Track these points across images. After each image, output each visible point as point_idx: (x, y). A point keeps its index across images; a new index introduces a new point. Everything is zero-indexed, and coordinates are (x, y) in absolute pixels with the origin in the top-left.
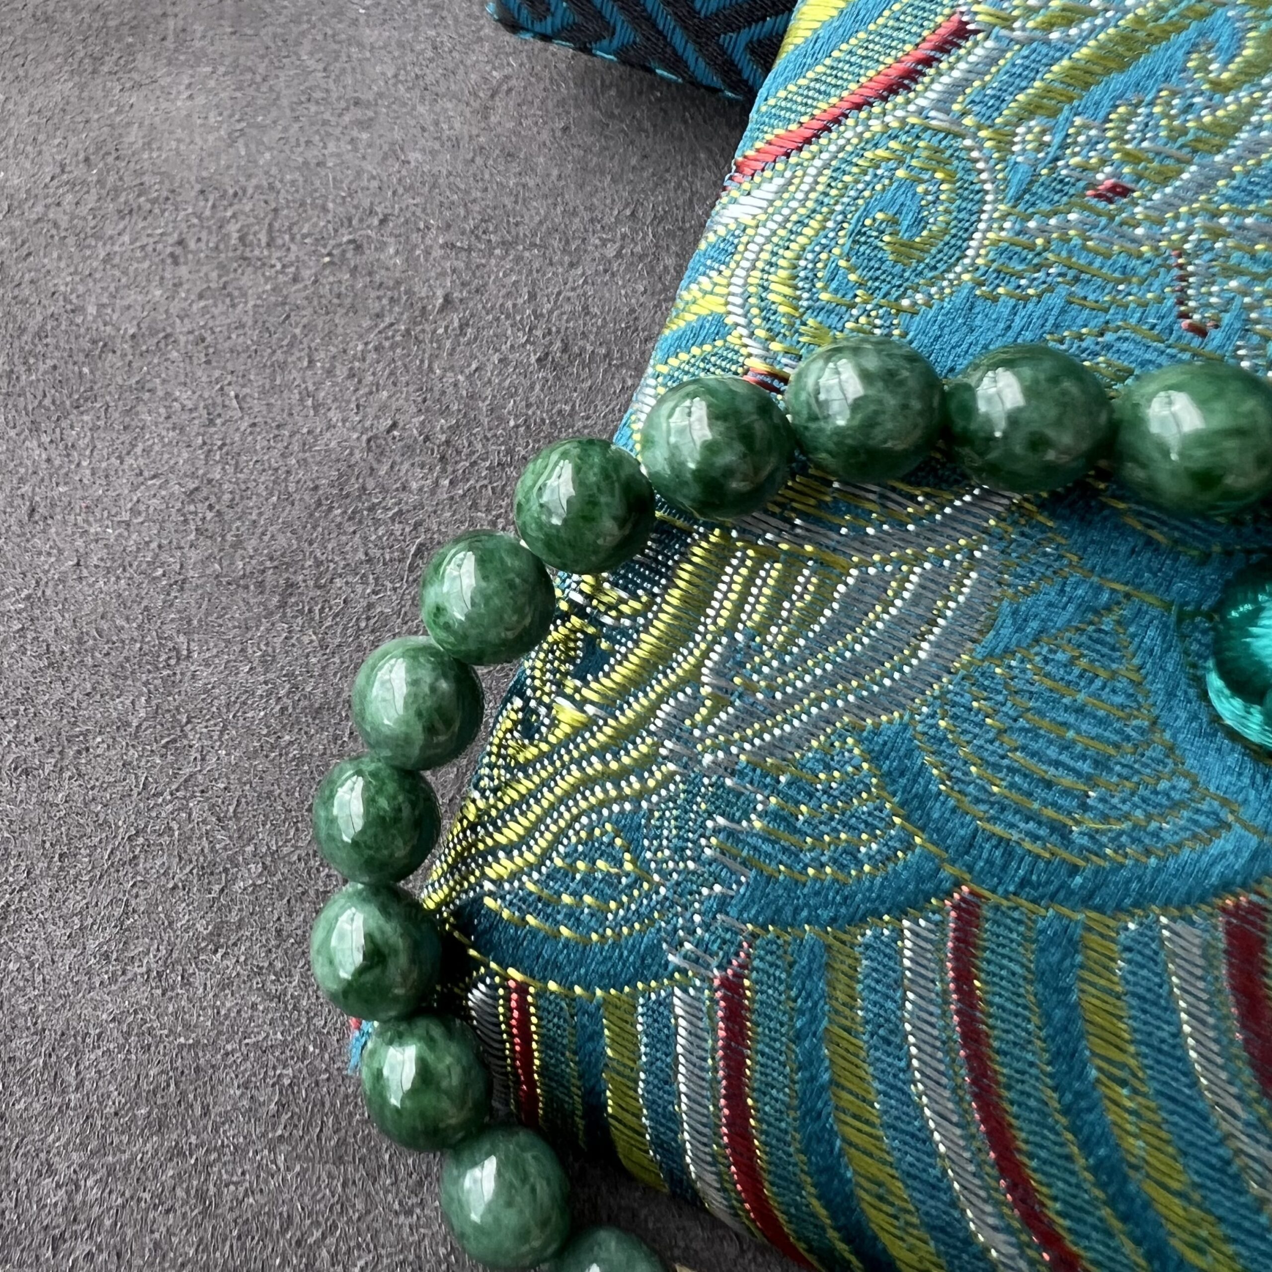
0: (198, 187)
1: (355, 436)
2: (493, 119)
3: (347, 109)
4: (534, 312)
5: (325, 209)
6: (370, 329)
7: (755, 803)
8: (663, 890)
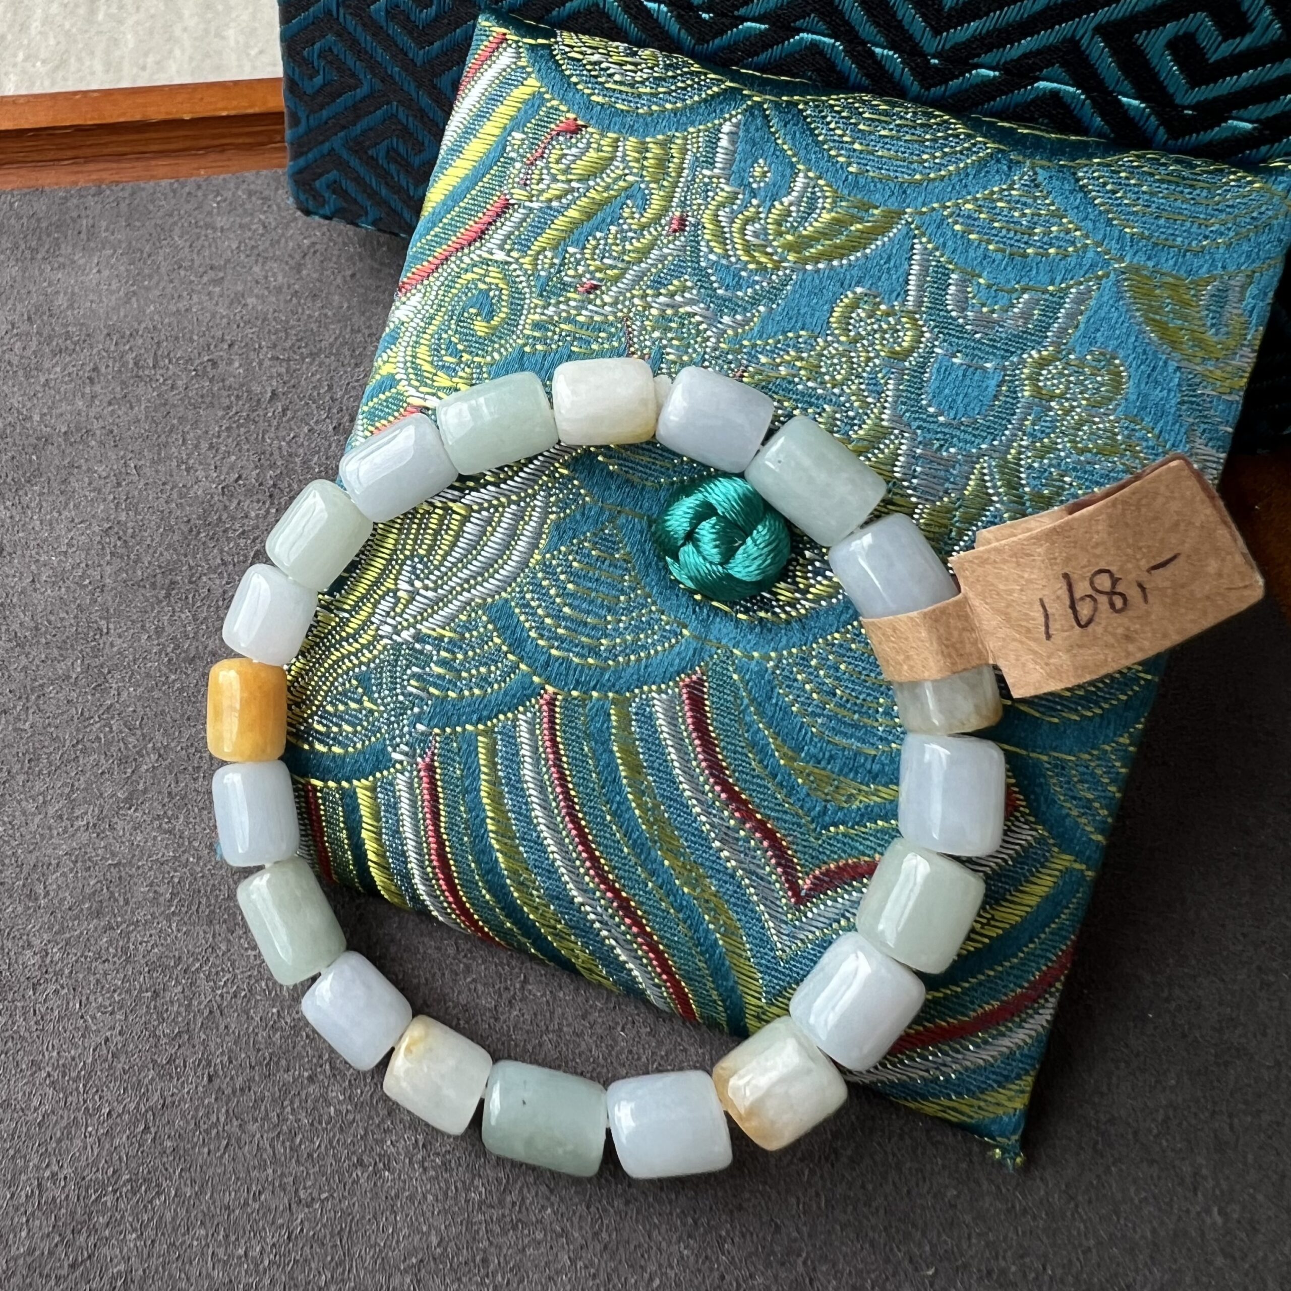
0: (105, 332)
1: (214, 486)
2: (304, 272)
3: (205, 272)
4: (332, 398)
5: (191, 340)
6: (223, 417)
7: (431, 656)
8: (385, 715)
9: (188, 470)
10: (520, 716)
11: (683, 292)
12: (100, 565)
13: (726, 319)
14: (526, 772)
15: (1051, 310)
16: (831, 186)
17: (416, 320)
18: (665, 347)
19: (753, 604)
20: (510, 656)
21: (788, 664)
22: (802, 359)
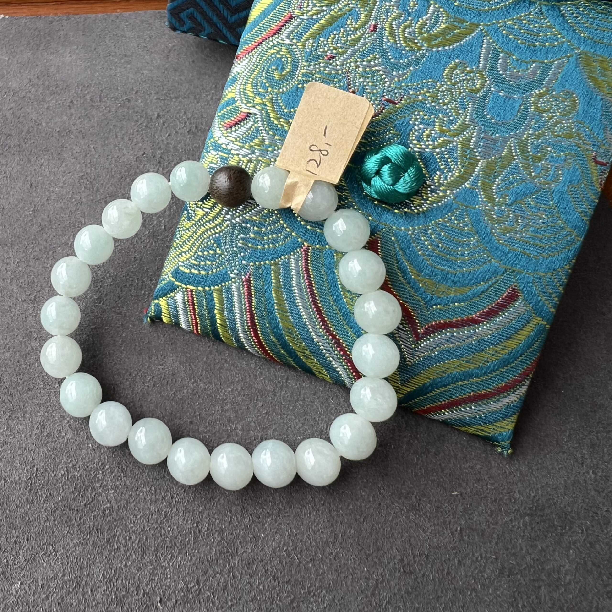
1: (132, 157)
2: (170, 59)
3: (122, 58)
6: (135, 125)
7: (250, 229)
8: (227, 257)
9: (119, 150)
10: (292, 257)
11: (375, 60)
12: (79, 193)
13: (394, 73)
14: (294, 282)
15: (546, 71)
16: (446, 12)
17: (245, 72)
18: (365, 86)
19: (402, 206)
20: (288, 229)
21: (418, 233)
22: (430, 92)
